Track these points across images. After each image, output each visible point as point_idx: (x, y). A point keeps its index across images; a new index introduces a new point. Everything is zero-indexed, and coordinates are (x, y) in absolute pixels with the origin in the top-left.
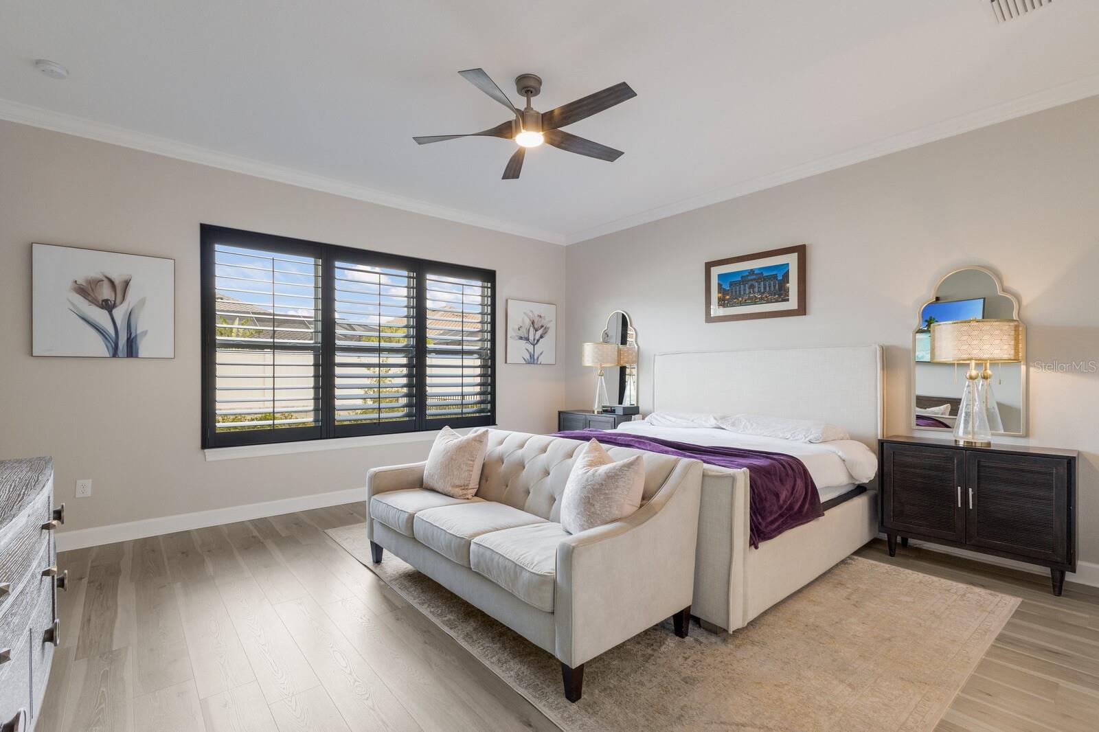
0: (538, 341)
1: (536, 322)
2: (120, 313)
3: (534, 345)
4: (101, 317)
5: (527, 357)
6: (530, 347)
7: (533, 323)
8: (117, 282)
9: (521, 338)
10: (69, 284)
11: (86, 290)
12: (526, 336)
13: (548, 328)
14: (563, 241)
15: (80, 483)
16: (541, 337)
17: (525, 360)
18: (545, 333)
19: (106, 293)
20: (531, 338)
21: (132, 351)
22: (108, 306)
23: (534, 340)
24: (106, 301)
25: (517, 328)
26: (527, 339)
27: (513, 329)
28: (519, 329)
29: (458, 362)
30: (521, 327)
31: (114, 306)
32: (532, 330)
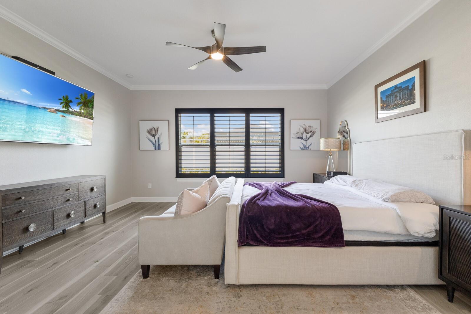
0: (309, 138)
1: (307, 129)
2: (156, 137)
3: (306, 141)
4: (152, 138)
5: (302, 146)
6: (304, 142)
7: (305, 130)
8: (156, 129)
9: (298, 138)
10: (146, 131)
11: (149, 132)
12: (301, 136)
13: (315, 132)
14: (325, 87)
15: (149, 184)
16: (311, 136)
17: (300, 148)
18: (314, 134)
19: (153, 132)
20: (304, 137)
21: (159, 149)
22: (154, 136)
23: (306, 138)
24: (153, 134)
25: (296, 133)
26: (302, 138)
27: (294, 134)
28: (297, 134)
29: (264, 150)
30: (298, 132)
31: (155, 136)
32: (305, 134)
